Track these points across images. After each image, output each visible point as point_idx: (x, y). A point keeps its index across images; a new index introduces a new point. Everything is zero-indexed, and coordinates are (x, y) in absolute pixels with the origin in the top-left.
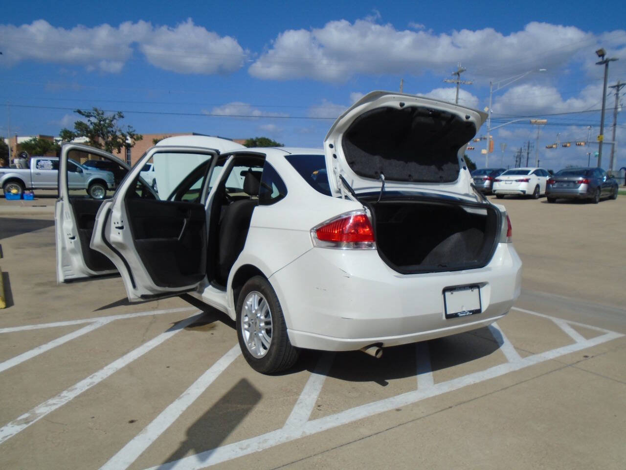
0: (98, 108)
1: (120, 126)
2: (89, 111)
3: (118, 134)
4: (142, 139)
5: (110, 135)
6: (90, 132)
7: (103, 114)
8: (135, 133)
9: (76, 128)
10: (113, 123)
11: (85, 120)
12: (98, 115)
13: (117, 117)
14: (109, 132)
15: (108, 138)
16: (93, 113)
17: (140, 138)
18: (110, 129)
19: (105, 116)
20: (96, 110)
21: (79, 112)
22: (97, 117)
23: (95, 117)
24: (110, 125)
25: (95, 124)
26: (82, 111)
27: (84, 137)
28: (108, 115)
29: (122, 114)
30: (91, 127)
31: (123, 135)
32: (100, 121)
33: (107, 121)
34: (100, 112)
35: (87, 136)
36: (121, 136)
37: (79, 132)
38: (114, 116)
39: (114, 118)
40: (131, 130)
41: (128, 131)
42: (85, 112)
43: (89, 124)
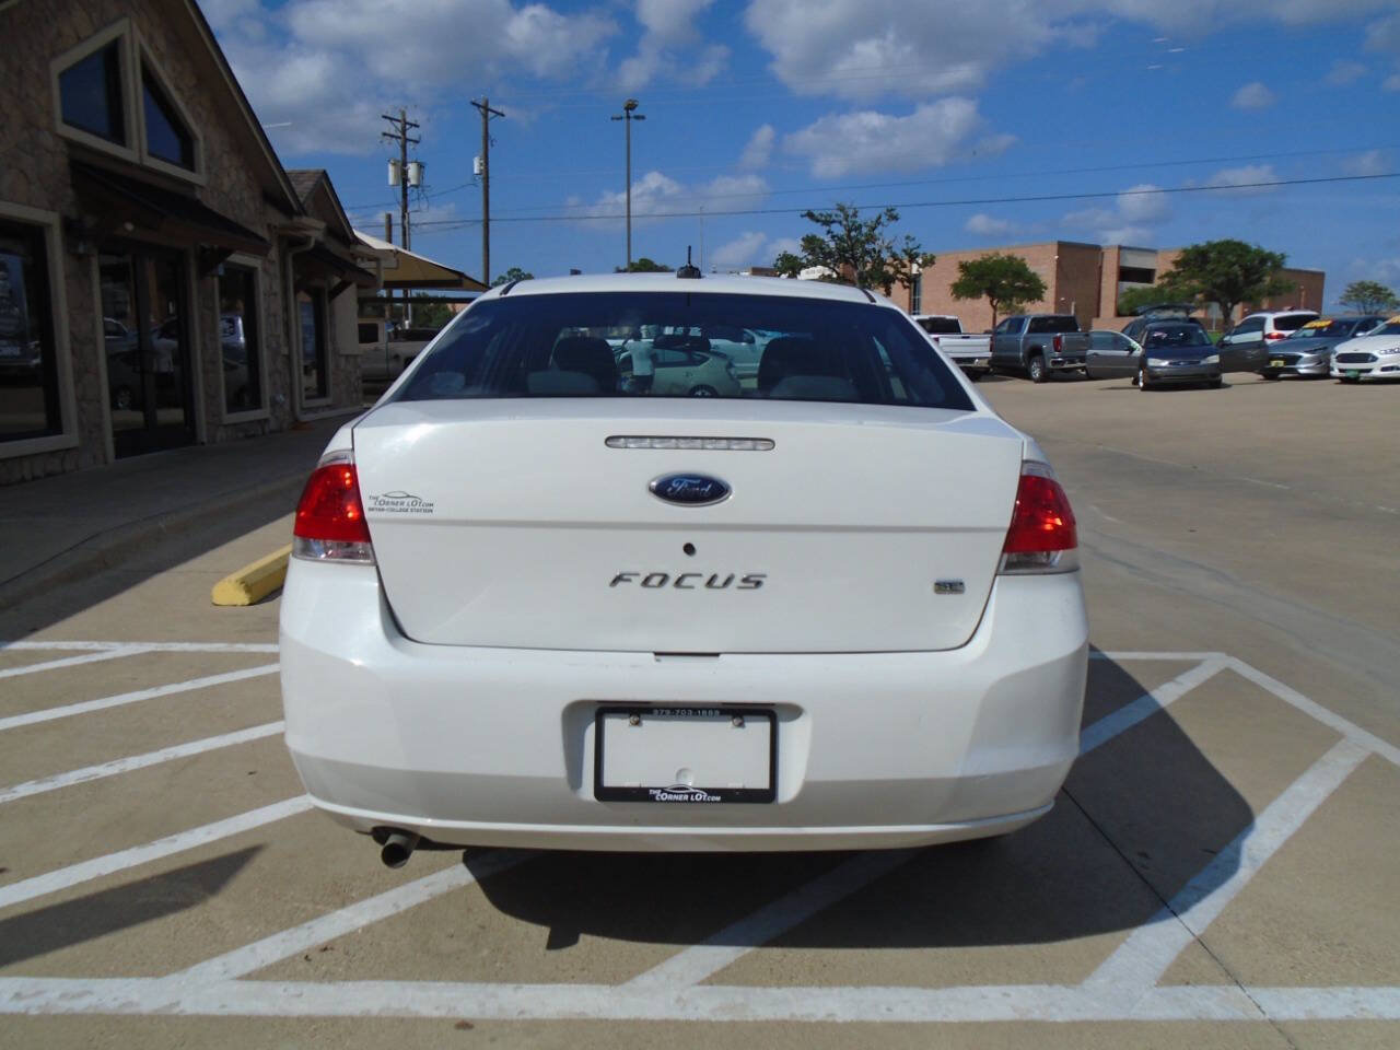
0: (847, 204)
1: (890, 238)
2: (829, 212)
3: (885, 255)
4: (934, 263)
5: (869, 259)
6: (830, 255)
7: (855, 215)
8: (920, 251)
9: (805, 249)
10: (876, 232)
11: (820, 232)
12: (846, 220)
13: (884, 219)
14: (867, 253)
15: (865, 266)
16: (836, 216)
17: (929, 262)
18: (869, 247)
19: (859, 220)
20: (842, 209)
21: (810, 215)
22: (844, 223)
23: (840, 223)
24: (871, 238)
25: (841, 239)
26: (816, 213)
27: (819, 267)
28: (866, 217)
29: (894, 213)
30: (832, 245)
31: (894, 256)
32: (849, 231)
33: (865, 230)
34: (851, 212)
35: (825, 265)
36: (890, 260)
37: (810, 257)
38: (880, 217)
39: (878, 222)
40: (911, 245)
41: (905, 248)
42: (821, 215)
43: (827, 238)
